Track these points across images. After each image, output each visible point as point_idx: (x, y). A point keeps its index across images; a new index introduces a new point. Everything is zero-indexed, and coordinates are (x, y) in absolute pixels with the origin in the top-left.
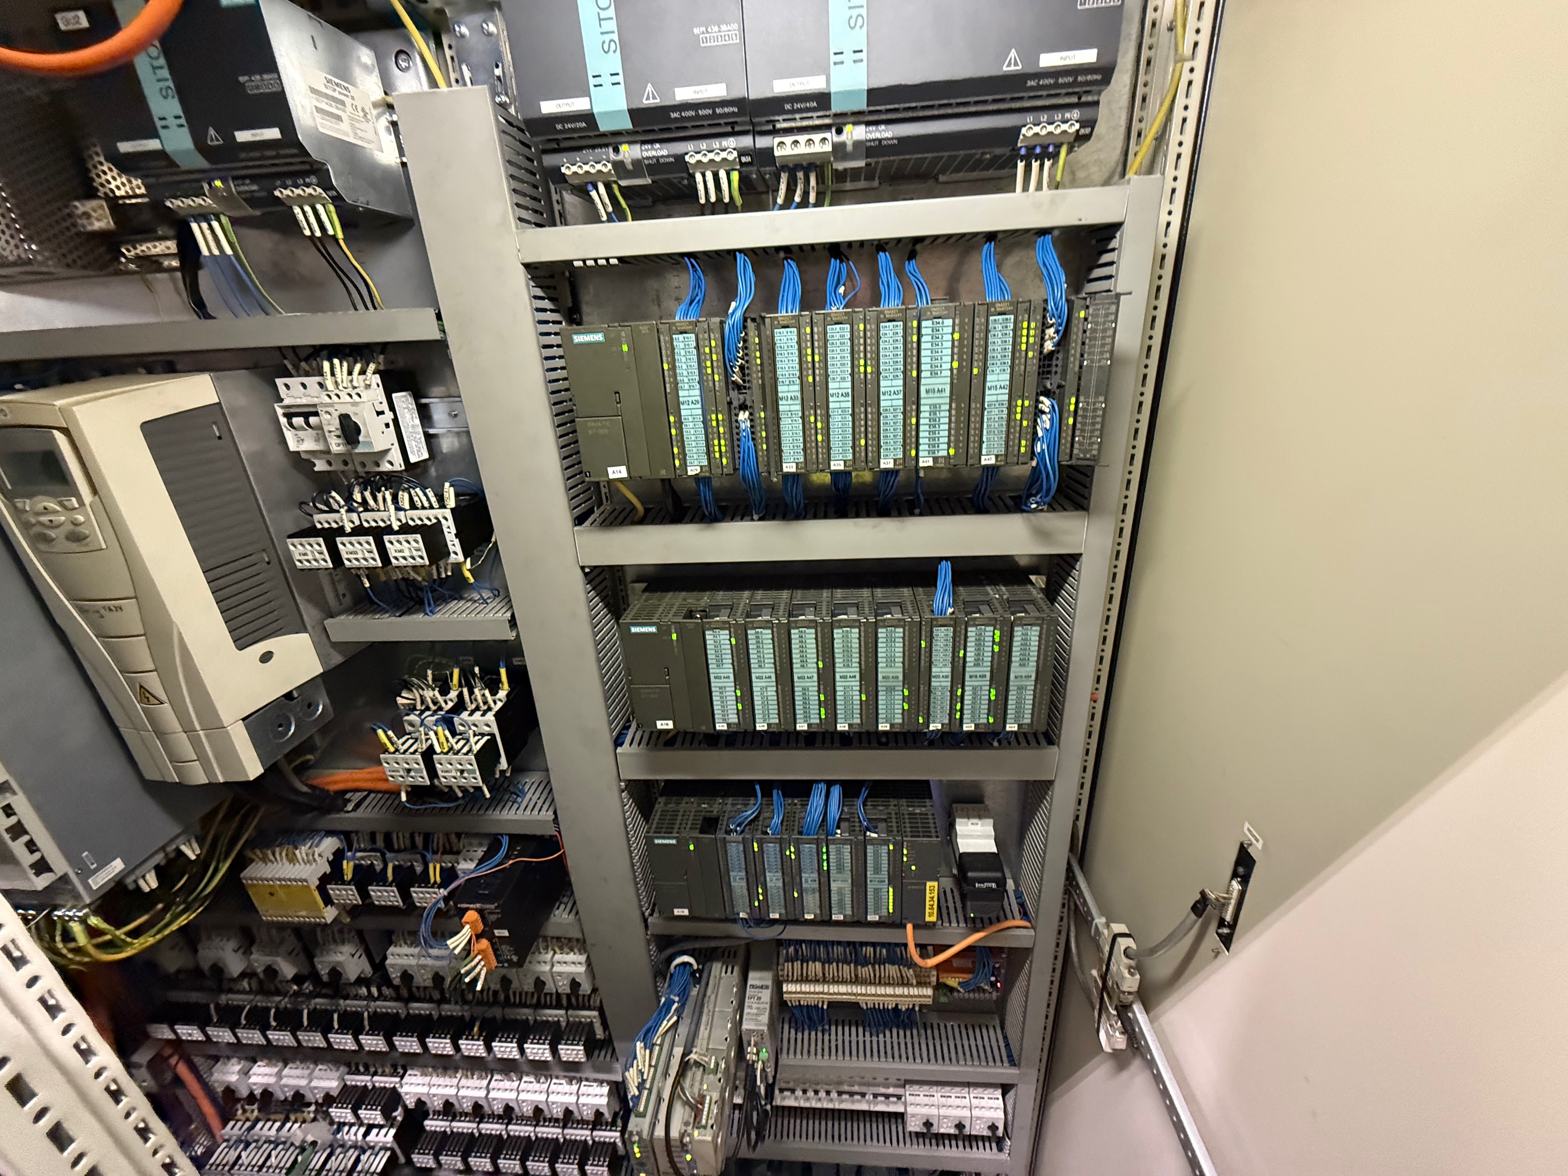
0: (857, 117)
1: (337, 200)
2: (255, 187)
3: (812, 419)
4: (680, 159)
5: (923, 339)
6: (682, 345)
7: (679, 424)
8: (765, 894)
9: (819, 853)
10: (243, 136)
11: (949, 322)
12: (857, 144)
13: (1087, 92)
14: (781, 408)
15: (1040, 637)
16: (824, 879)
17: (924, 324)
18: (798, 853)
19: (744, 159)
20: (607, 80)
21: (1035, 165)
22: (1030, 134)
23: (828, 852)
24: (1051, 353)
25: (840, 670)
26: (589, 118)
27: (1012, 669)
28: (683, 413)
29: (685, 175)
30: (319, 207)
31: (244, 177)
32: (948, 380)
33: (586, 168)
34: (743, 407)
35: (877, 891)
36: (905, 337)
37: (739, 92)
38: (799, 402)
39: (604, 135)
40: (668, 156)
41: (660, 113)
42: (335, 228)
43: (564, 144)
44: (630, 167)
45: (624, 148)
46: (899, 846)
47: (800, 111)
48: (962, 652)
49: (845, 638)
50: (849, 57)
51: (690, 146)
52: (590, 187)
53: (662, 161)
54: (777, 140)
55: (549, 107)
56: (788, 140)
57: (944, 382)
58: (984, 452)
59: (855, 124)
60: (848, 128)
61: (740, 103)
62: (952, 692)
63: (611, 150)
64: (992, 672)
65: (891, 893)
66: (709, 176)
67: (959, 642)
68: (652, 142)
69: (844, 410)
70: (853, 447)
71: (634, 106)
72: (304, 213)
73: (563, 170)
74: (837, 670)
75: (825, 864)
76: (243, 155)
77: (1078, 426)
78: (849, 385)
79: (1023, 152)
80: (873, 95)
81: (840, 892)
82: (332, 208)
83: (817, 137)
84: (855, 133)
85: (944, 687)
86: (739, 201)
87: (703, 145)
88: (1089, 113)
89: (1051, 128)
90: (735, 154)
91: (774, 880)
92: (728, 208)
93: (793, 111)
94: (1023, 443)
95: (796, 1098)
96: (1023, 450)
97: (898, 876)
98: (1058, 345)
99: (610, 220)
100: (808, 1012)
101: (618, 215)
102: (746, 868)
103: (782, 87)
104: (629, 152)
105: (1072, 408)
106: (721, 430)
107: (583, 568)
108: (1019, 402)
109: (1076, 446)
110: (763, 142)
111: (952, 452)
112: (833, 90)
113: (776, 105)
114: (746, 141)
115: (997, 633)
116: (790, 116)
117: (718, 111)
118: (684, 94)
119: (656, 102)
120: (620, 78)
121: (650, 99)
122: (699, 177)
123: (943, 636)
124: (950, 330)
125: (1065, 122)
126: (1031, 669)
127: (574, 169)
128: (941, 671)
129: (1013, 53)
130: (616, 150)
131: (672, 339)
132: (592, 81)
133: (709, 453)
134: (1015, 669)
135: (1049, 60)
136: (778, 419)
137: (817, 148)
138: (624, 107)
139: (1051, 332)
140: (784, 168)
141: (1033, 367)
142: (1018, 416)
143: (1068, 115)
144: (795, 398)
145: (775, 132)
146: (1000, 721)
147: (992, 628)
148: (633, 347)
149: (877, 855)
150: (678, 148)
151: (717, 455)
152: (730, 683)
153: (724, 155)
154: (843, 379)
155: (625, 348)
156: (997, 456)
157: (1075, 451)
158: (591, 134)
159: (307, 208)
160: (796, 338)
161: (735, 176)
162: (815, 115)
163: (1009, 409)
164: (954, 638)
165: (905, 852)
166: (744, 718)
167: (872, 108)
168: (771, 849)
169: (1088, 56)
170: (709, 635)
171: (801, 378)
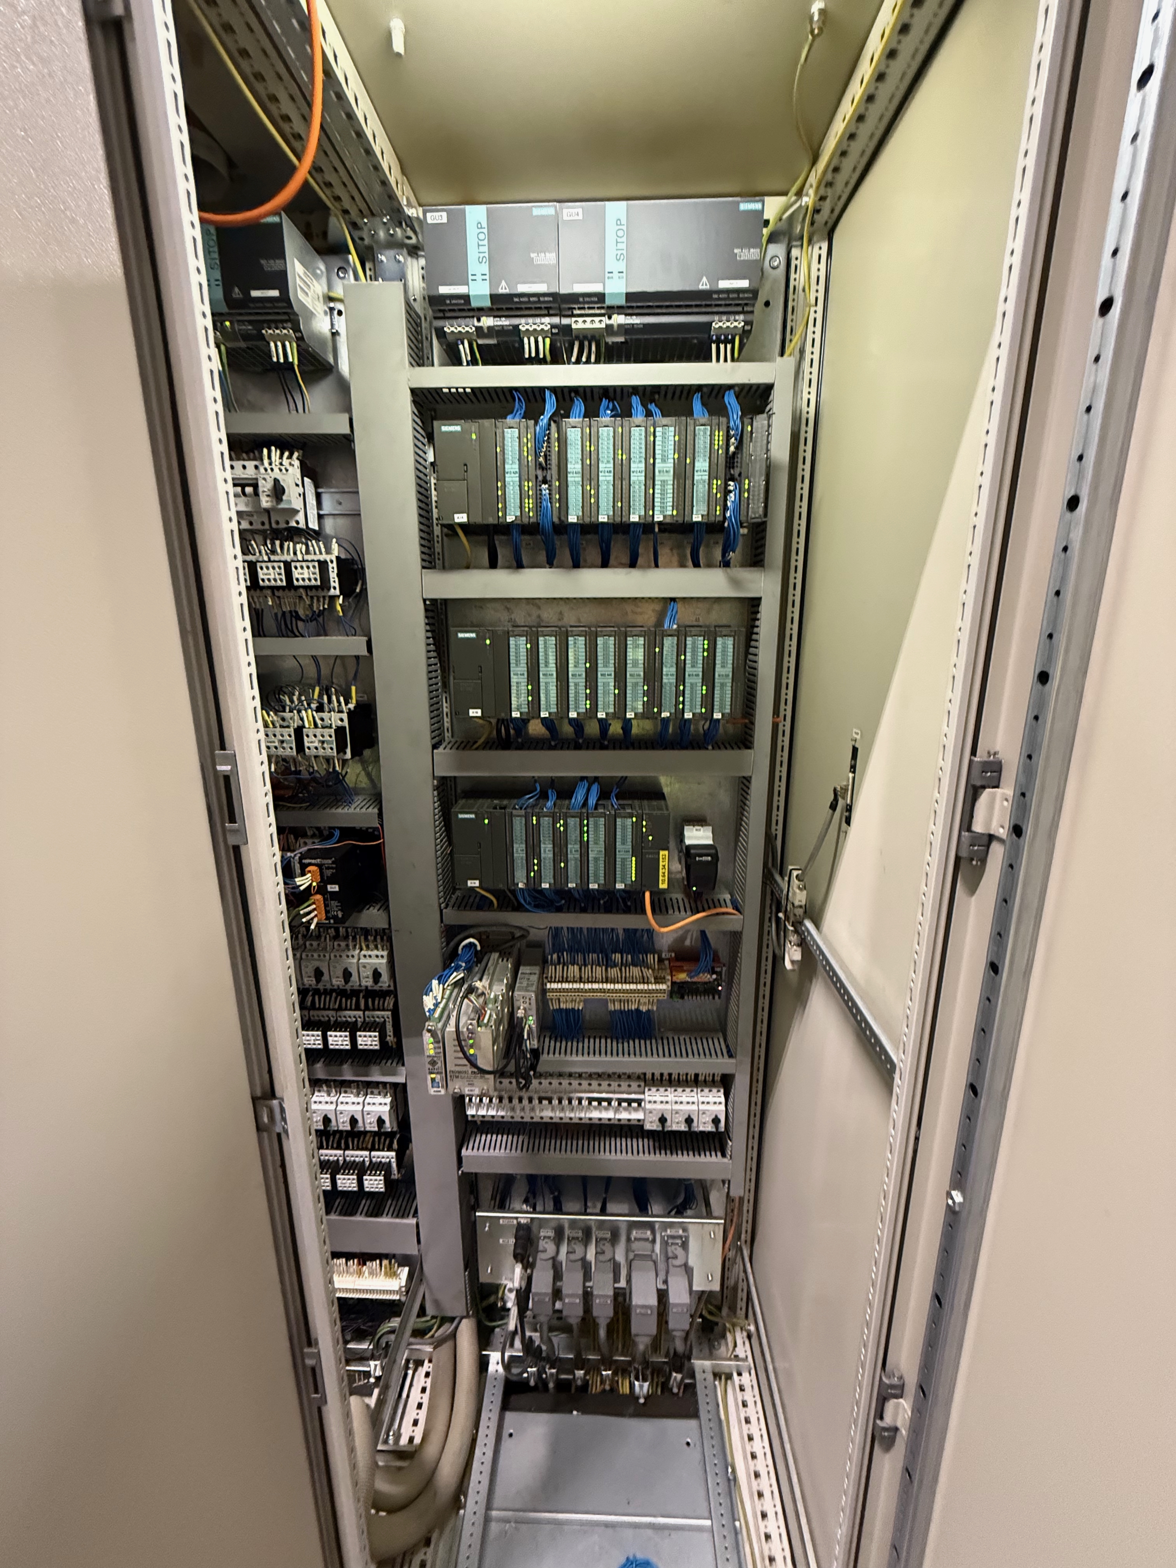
0: (620, 309)
1: (300, 339)
2: (250, 327)
3: (588, 488)
4: (516, 327)
5: (657, 439)
6: (509, 436)
7: (504, 486)
8: (539, 864)
9: (581, 826)
10: (255, 293)
11: (672, 429)
12: (620, 326)
13: (746, 304)
14: (569, 479)
15: (734, 645)
16: (585, 847)
17: (657, 429)
18: (565, 825)
19: (554, 331)
20: (479, 277)
21: (722, 346)
22: (717, 326)
23: (588, 825)
24: (734, 453)
25: (601, 669)
26: (466, 298)
27: (717, 669)
28: (507, 479)
29: (517, 339)
30: (287, 343)
31: (243, 321)
32: (672, 465)
33: (460, 329)
34: (545, 481)
35: (624, 860)
36: (646, 437)
37: (554, 289)
38: (580, 475)
39: (473, 310)
40: (510, 325)
41: (508, 298)
42: (293, 358)
43: (448, 314)
44: (486, 331)
45: (483, 319)
46: (640, 818)
47: (588, 303)
48: (683, 657)
49: (605, 644)
50: (616, 275)
51: (523, 321)
52: (459, 342)
53: (505, 328)
54: (574, 319)
55: (444, 290)
56: (580, 319)
57: (670, 465)
58: (694, 512)
59: (618, 314)
60: (615, 316)
61: (554, 295)
62: (677, 687)
63: (475, 319)
64: (703, 672)
65: (634, 862)
66: (532, 339)
67: (681, 649)
68: (500, 317)
69: (608, 482)
70: (614, 507)
71: (494, 292)
72: (276, 346)
73: (445, 329)
74: (599, 669)
75: (586, 835)
76: (251, 305)
77: (751, 497)
78: (612, 465)
79: (714, 338)
80: (629, 296)
81: (596, 860)
82: (295, 345)
83: (597, 319)
84: (619, 319)
85: (671, 684)
86: (548, 358)
87: (530, 320)
88: (749, 317)
89: (728, 324)
90: (549, 326)
91: (547, 849)
92: (543, 361)
93: (584, 303)
94: (718, 508)
95: (553, 1109)
96: (718, 513)
97: (640, 849)
98: (736, 448)
99: (468, 365)
100: (566, 1015)
101: (473, 362)
102: (526, 841)
103: (579, 288)
104: (487, 322)
105: (746, 487)
106: (531, 493)
107: (425, 600)
108: (715, 481)
109: (750, 510)
110: (565, 321)
111: (675, 513)
112: (606, 292)
113: (574, 298)
114: (556, 320)
115: (706, 642)
116: (582, 306)
117: (541, 299)
118: (522, 288)
119: (507, 291)
120: (487, 277)
121: (503, 289)
122: (526, 340)
123: (669, 643)
124: (673, 434)
125: (736, 321)
126: (729, 670)
127: (452, 329)
128: (669, 672)
129: (704, 279)
130: (479, 320)
131: (503, 432)
132: (470, 277)
133: (521, 507)
134: (719, 669)
135: (724, 284)
136: (567, 486)
137: (597, 325)
138: (488, 293)
139: (733, 440)
140: (577, 338)
141: (722, 461)
142: (715, 491)
143: (737, 317)
144: (578, 473)
145: (573, 316)
146: (709, 711)
147: (702, 638)
148: (479, 437)
149: (624, 827)
150: (515, 321)
151: (527, 510)
152: (523, 680)
153: (542, 327)
154: (608, 462)
155: (474, 436)
156: (702, 516)
157: (750, 513)
158: (465, 308)
159: (279, 344)
160: (580, 435)
161: (548, 341)
162: (596, 306)
163: (709, 484)
164: (678, 645)
165: (644, 823)
166: (533, 708)
167: (629, 304)
168: (546, 821)
169: (744, 284)
170: (512, 641)
171: (582, 460)
